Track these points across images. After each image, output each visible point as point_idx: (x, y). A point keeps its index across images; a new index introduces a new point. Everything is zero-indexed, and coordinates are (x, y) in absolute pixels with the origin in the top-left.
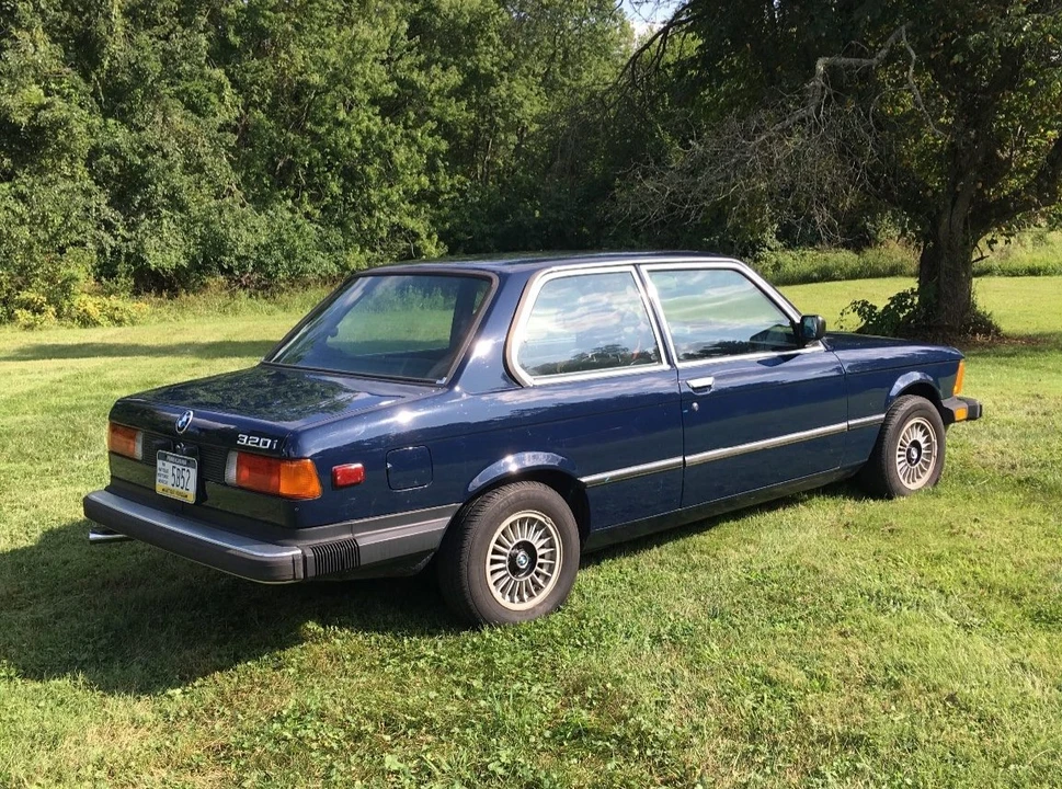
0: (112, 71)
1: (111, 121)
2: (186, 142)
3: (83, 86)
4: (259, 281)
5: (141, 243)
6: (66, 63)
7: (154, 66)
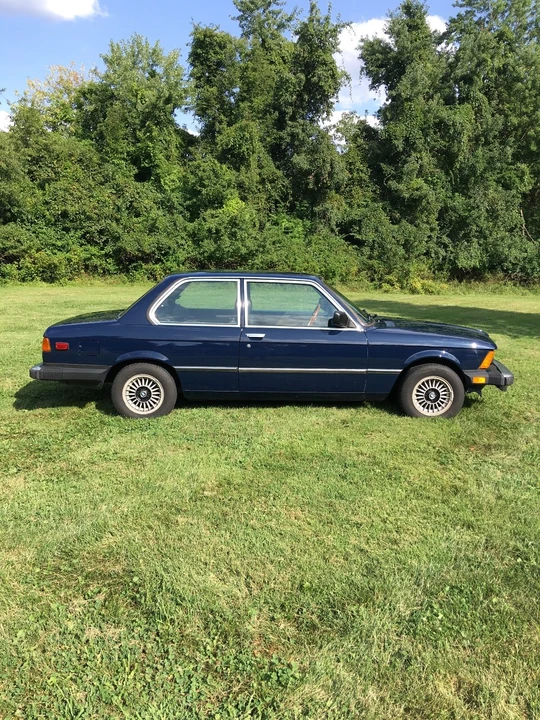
0: (461, 170)
1: (457, 194)
2: (493, 203)
3: (444, 178)
4: (521, 277)
5: (457, 254)
6: (436, 166)
7: (480, 167)
